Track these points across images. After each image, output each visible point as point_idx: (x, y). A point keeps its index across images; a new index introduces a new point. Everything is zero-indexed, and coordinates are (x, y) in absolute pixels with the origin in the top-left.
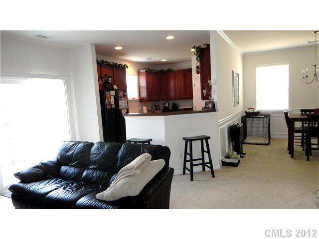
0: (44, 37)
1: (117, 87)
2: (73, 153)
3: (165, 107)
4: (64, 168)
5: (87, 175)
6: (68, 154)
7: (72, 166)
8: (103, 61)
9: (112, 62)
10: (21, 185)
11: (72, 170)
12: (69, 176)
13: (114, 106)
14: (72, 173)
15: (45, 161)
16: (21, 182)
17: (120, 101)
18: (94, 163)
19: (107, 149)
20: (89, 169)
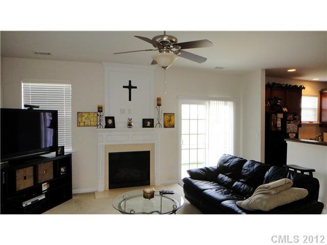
0: (220, 68)
1: (288, 110)
2: (229, 165)
4: (221, 176)
5: (236, 185)
6: (225, 165)
7: (226, 175)
8: (274, 84)
9: (285, 84)
10: (190, 179)
11: (226, 179)
12: (223, 183)
13: (280, 128)
14: (226, 181)
15: (208, 166)
16: (191, 178)
17: (288, 125)
18: (244, 177)
19: (257, 168)
20: (239, 181)
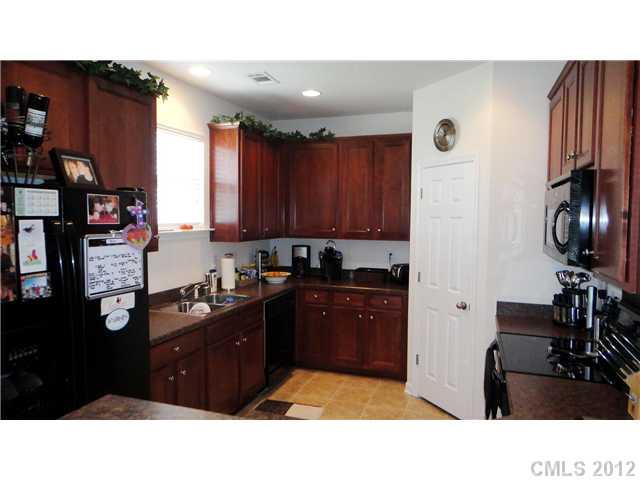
3: (296, 260)
17: (91, 252)
